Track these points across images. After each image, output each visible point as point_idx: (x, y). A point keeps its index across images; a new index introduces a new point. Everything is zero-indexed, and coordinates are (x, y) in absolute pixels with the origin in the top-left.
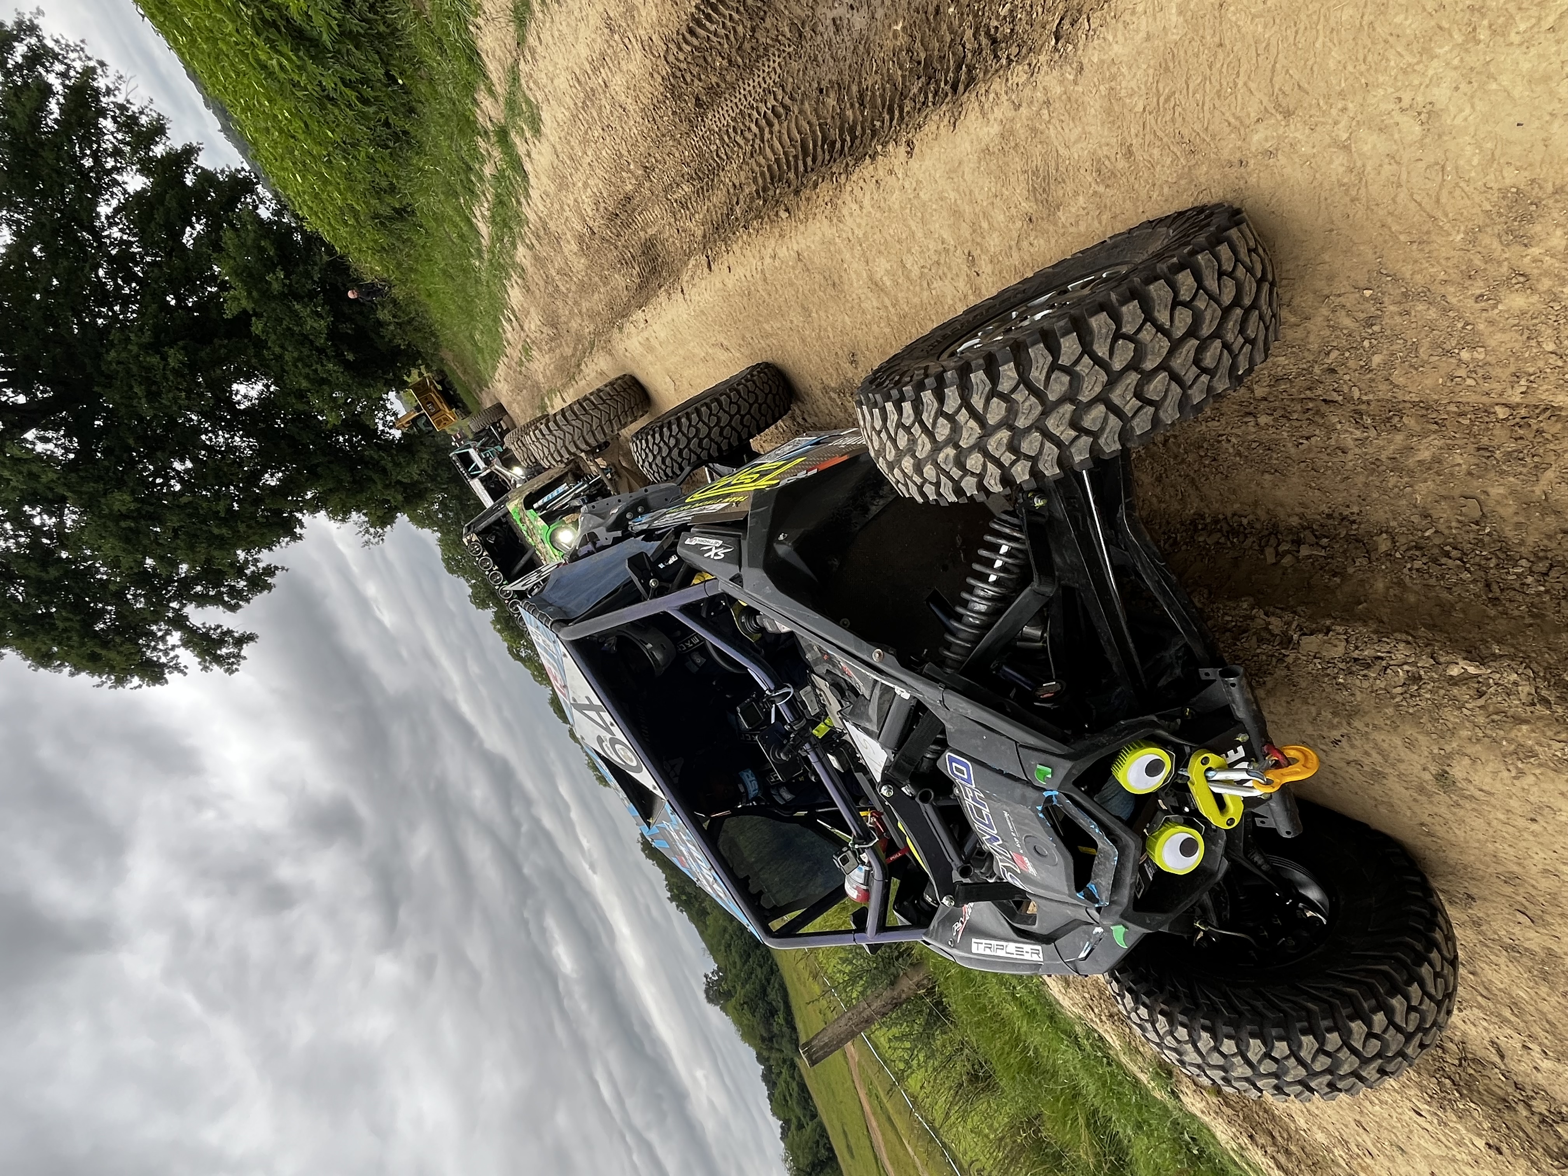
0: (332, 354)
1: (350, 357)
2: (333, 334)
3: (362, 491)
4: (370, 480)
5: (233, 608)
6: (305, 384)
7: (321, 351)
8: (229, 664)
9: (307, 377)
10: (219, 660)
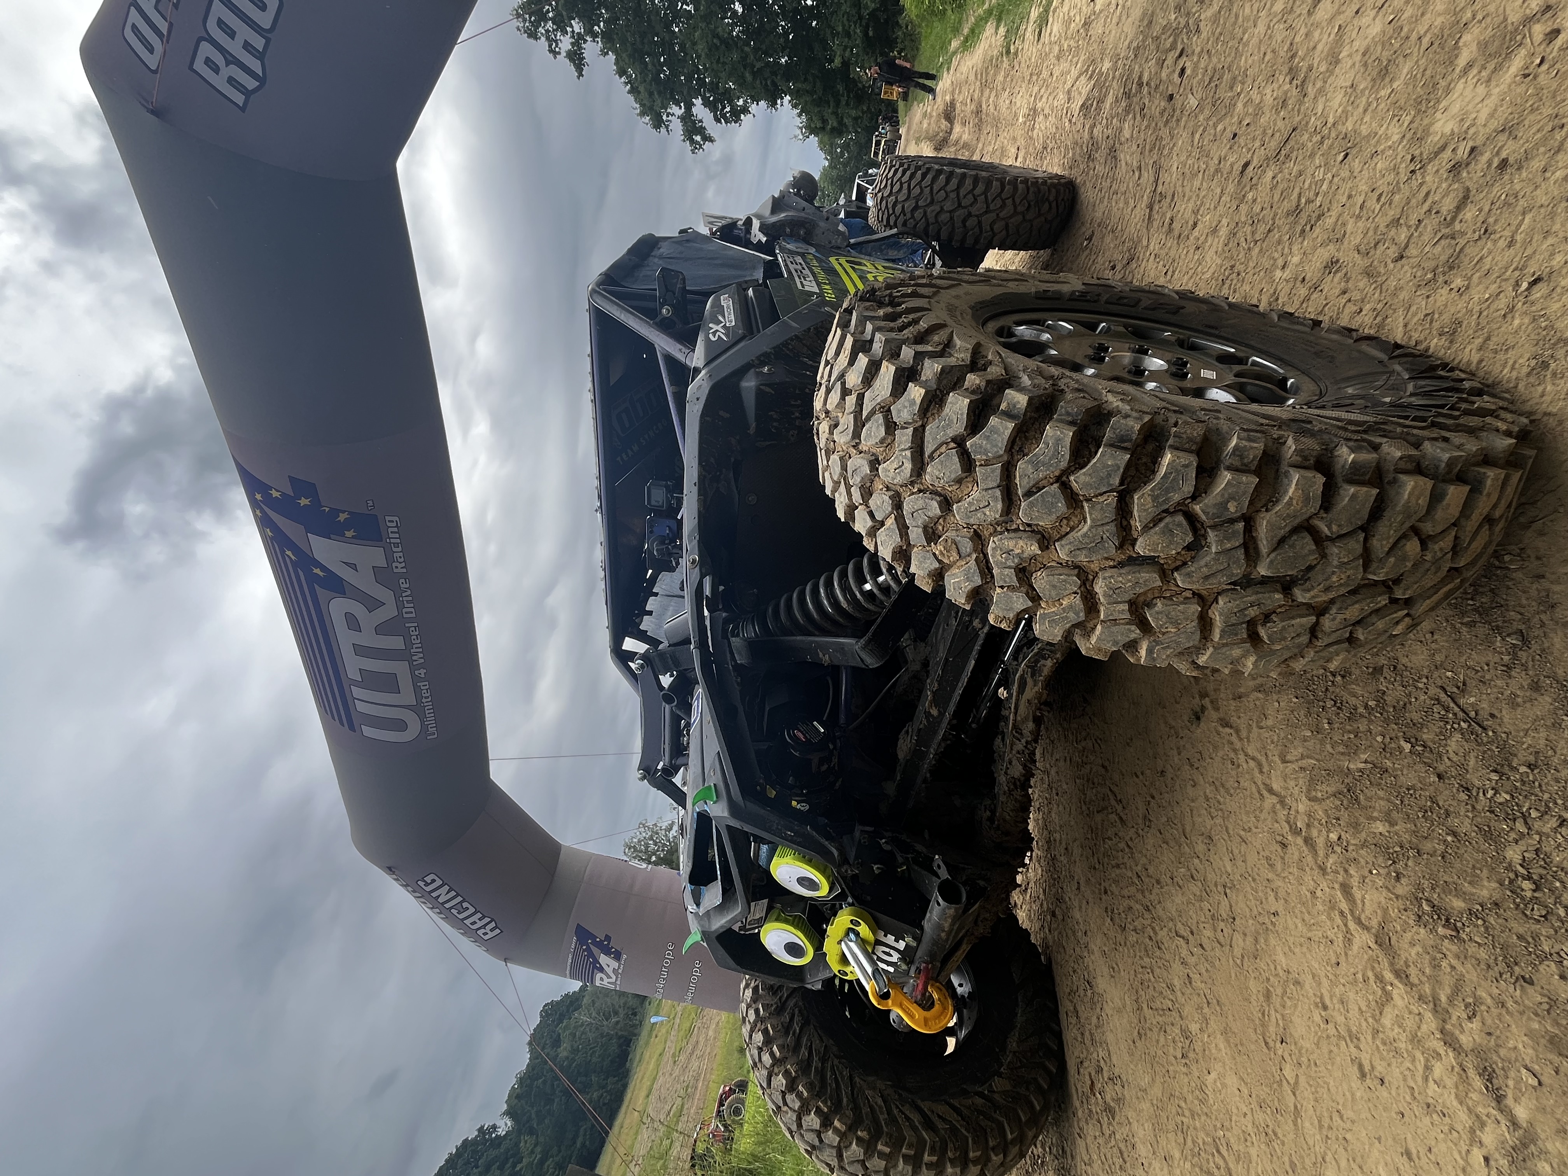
0: (864, 23)
1: (871, 34)
2: (872, 14)
3: (818, 106)
4: (828, 103)
5: (718, 120)
6: (840, 29)
7: (861, 18)
8: (696, 147)
9: (844, 26)
10: (692, 141)
